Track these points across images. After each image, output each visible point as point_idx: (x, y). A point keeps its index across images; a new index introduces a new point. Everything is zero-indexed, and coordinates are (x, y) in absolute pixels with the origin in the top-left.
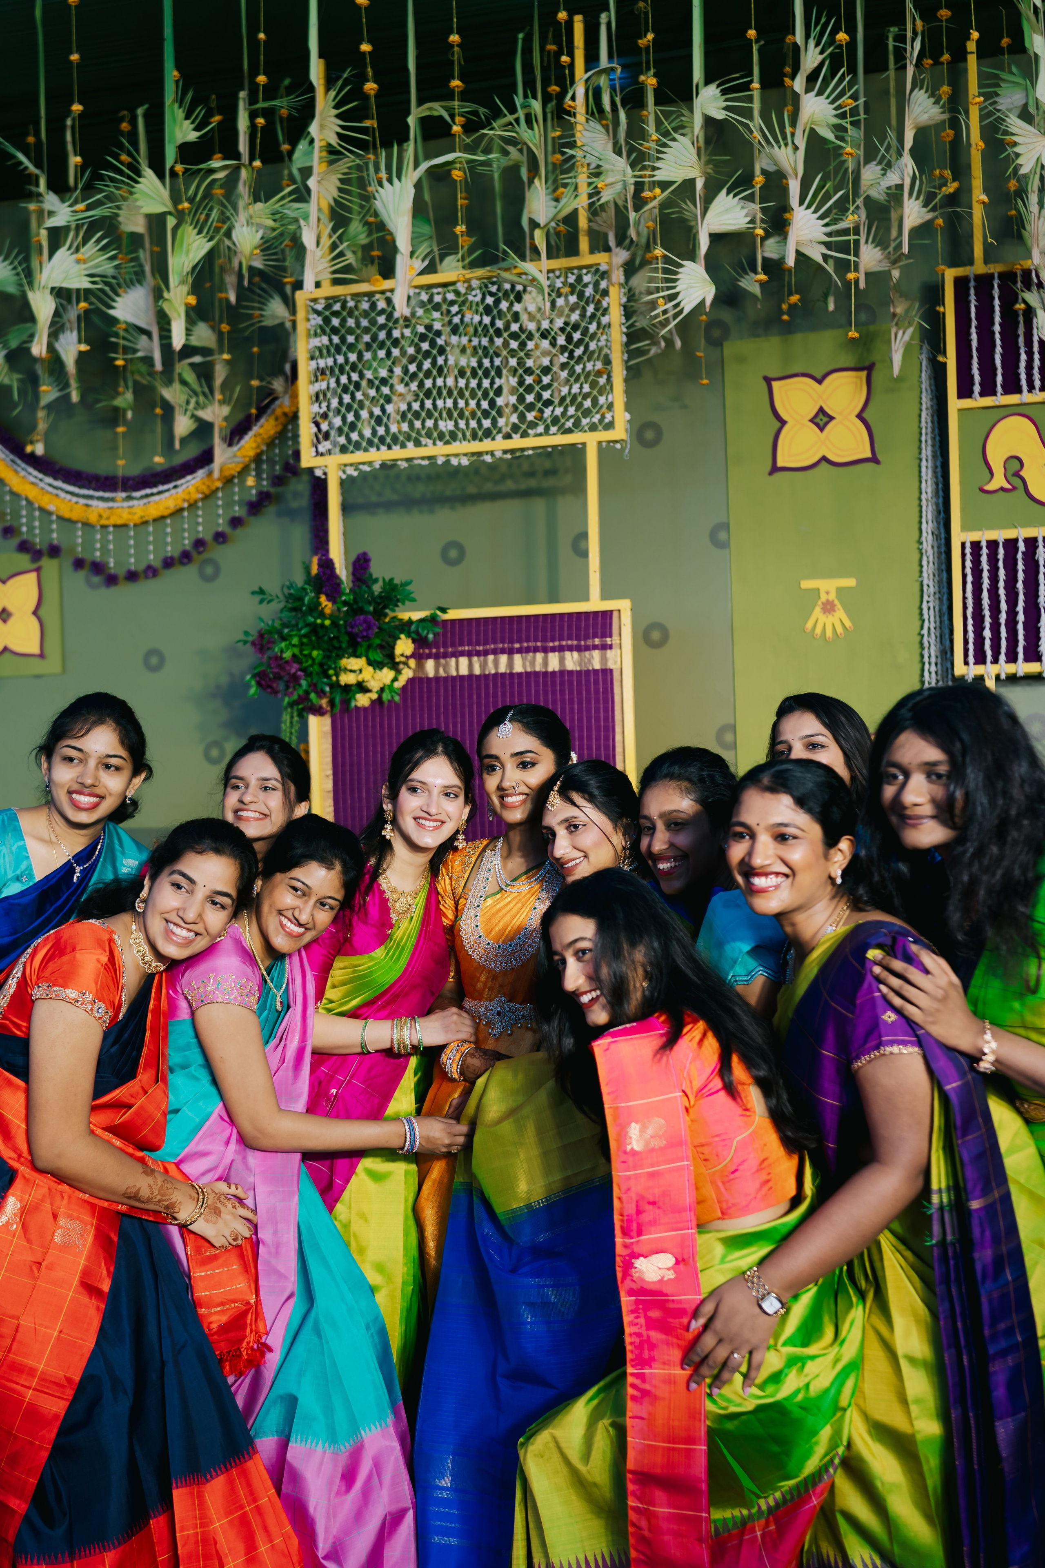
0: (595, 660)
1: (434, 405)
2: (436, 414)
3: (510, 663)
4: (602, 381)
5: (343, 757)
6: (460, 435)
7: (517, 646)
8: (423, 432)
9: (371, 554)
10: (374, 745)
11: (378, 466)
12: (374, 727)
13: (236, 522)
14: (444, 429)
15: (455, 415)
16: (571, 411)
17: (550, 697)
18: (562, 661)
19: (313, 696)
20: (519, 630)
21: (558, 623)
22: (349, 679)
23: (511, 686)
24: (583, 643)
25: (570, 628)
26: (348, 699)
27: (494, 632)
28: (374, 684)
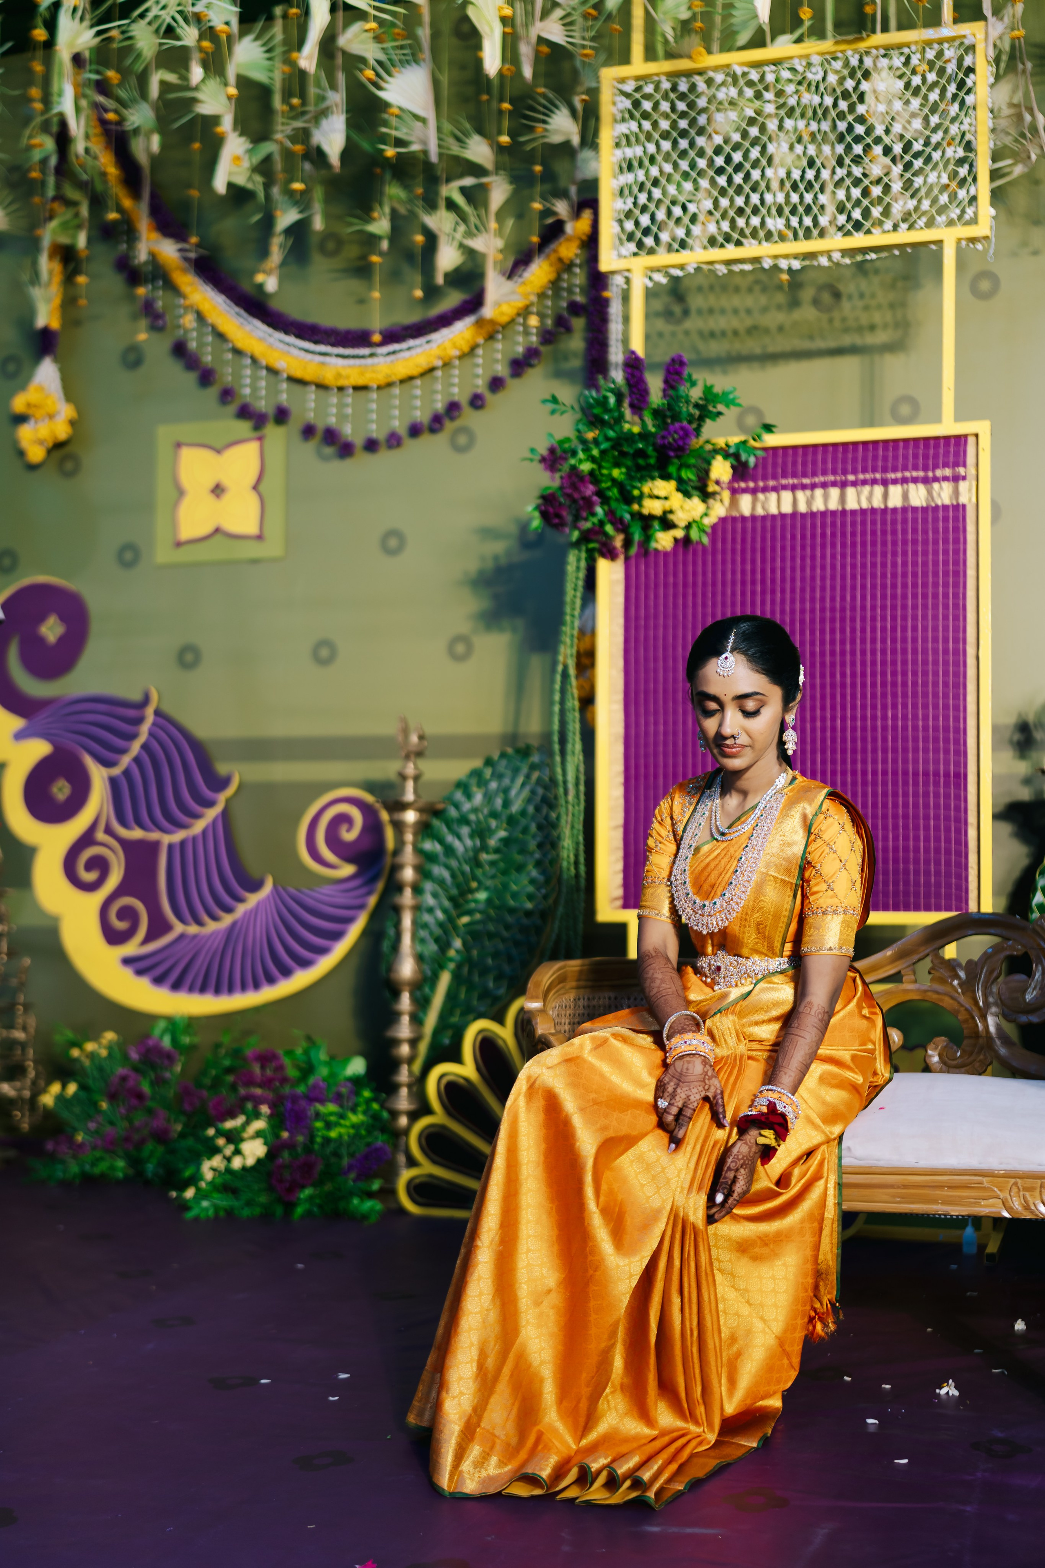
0: (943, 494)
1: (762, 201)
2: (763, 211)
3: (843, 499)
4: (963, 171)
5: (637, 608)
7: (851, 478)
8: (747, 232)
9: (686, 358)
11: (691, 271)
13: (496, 384)
14: (771, 228)
17: (889, 538)
18: (905, 496)
19: (609, 528)
20: (855, 460)
21: (901, 451)
22: (652, 507)
23: (843, 524)
24: (930, 474)
25: (915, 456)
26: (648, 538)
27: (824, 461)
28: (681, 518)
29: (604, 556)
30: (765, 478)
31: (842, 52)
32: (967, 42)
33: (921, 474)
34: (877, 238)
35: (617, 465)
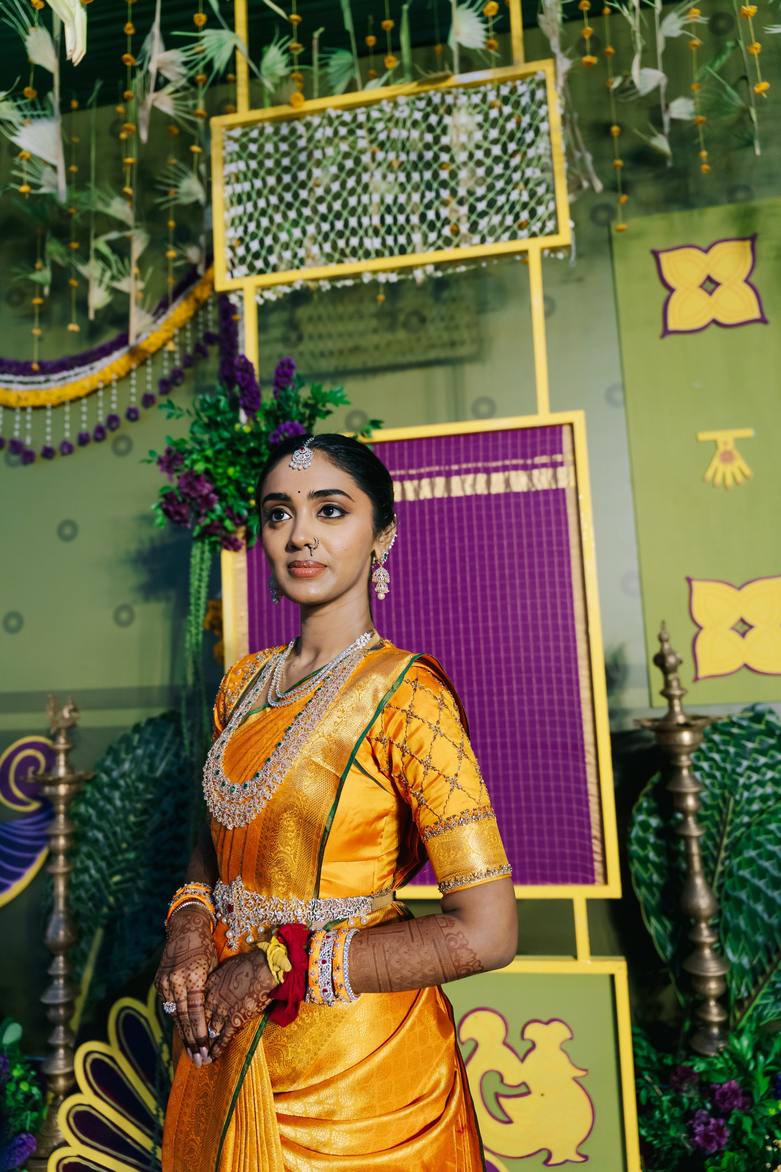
0: (544, 480)
2: (362, 232)
3: (448, 487)
7: (455, 467)
9: (294, 360)
11: (298, 288)
13: (147, 400)
14: (370, 247)
16: (510, 220)
17: (494, 522)
18: (507, 482)
19: (229, 523)
20: (457, 451)
21: (500, 442)
23: (450, 510)
24: (529, 462)
25: (514, 446)
27: (429, 453)
29: (227, 548)
31: (426, 92)
32: (537, 78)
33: (520, 462)
34: (466, 251)
35: (232, 463)
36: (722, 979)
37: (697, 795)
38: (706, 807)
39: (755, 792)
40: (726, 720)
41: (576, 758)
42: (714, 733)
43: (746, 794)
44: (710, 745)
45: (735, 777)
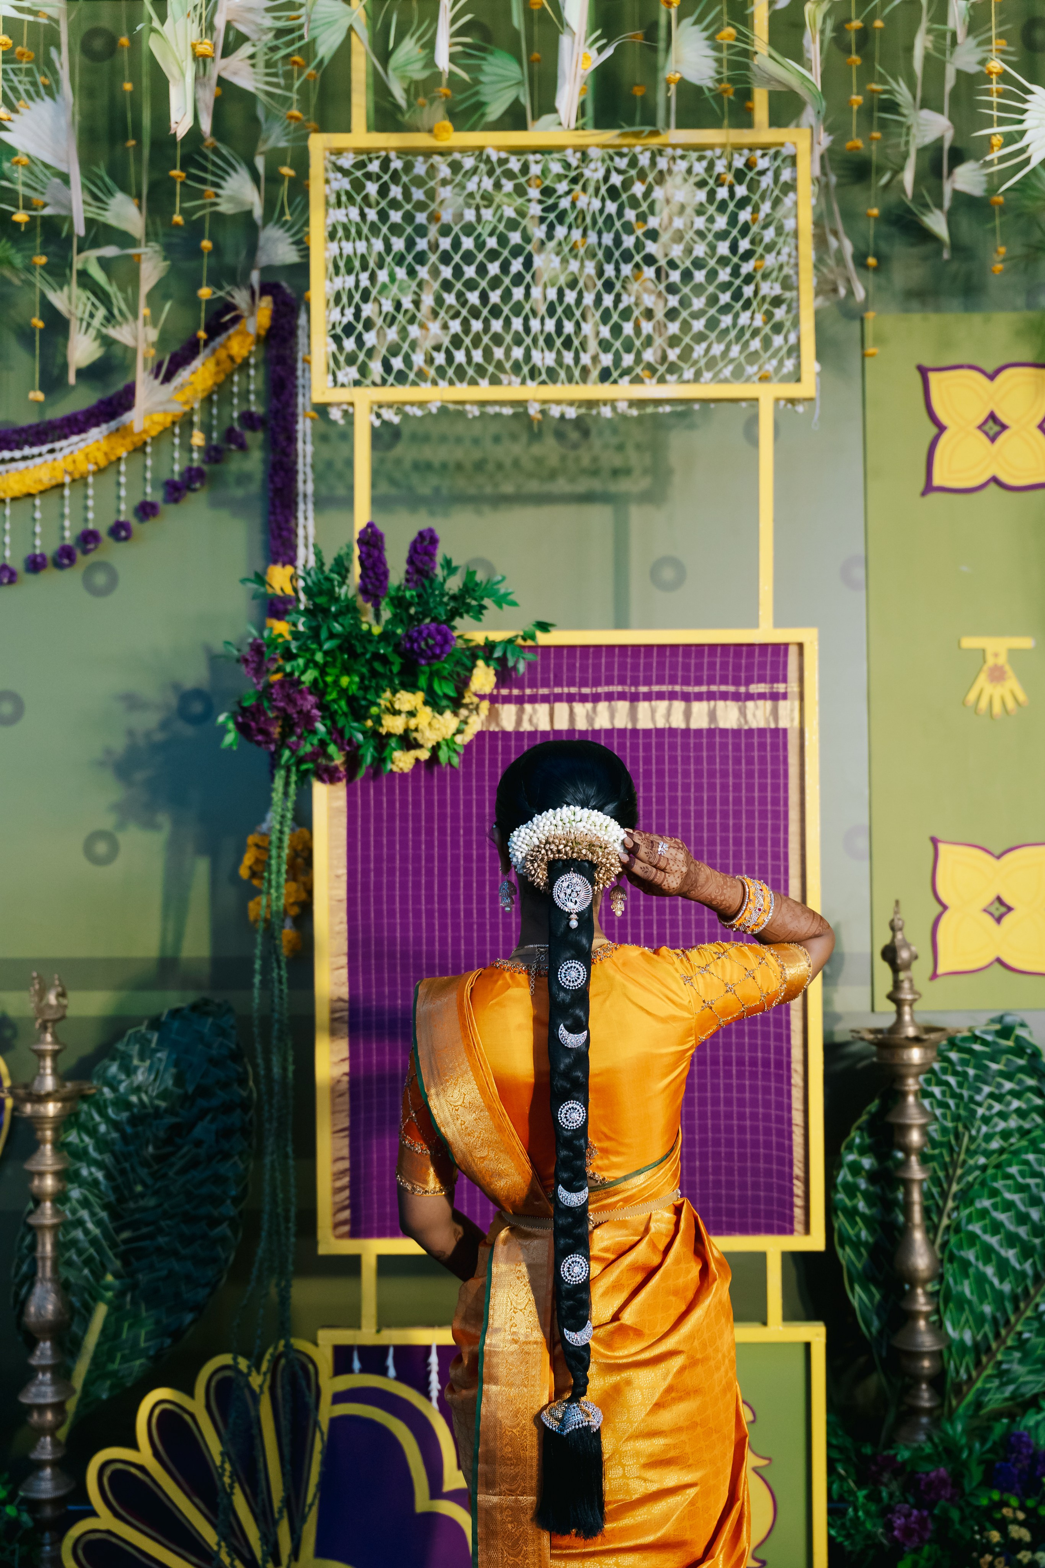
0: (760, 715)
1: (527, 327)
2: (528, 341)
3: (633, 715)
5: (366, 846)
6: (562, 374)
8: (508, 366)
9: (439, 533)
10: (417, 832)
11: (434, 410)
12: (416, 804)
13: (146, 510)
14: (539, 364)
15: (558, 343)
16: (735, 350)
17: (692, 767)
18: (712, 715)
19: (332, 749)
20: (648, 667)
21: (706, 659)
22: (394, 725)
23: (634, 747)
24: (742, 689)
26: (380, 760)
28: (429, 737)
29: (322, 780)
30: (533, 685)
32: (785, 152)
33: (731, 689)
34: (674, 389)
35: (347, 670)
36: (937, 1355)
37: (923, 1128)
38: (934, 1144)
39: (996, 1125)
40: (966, 1034)
41: (779, 1078)
42: (951, 1050)
43: (984, 1129)
44: (945, 1064)
45: (973, 1106)
